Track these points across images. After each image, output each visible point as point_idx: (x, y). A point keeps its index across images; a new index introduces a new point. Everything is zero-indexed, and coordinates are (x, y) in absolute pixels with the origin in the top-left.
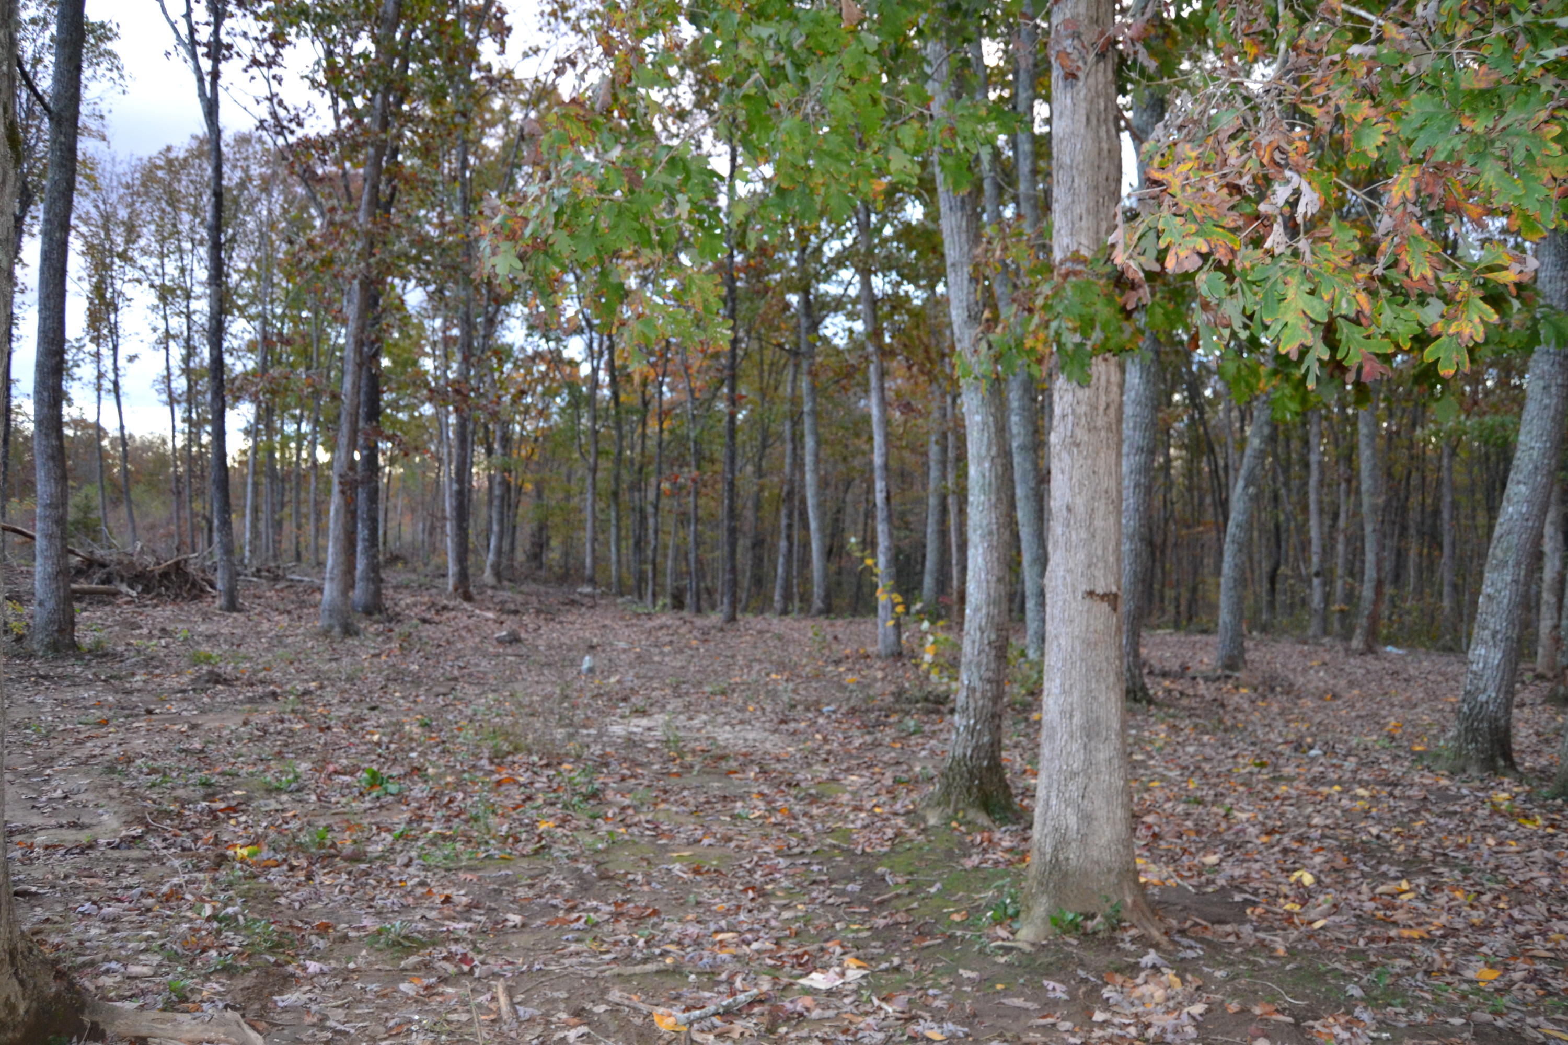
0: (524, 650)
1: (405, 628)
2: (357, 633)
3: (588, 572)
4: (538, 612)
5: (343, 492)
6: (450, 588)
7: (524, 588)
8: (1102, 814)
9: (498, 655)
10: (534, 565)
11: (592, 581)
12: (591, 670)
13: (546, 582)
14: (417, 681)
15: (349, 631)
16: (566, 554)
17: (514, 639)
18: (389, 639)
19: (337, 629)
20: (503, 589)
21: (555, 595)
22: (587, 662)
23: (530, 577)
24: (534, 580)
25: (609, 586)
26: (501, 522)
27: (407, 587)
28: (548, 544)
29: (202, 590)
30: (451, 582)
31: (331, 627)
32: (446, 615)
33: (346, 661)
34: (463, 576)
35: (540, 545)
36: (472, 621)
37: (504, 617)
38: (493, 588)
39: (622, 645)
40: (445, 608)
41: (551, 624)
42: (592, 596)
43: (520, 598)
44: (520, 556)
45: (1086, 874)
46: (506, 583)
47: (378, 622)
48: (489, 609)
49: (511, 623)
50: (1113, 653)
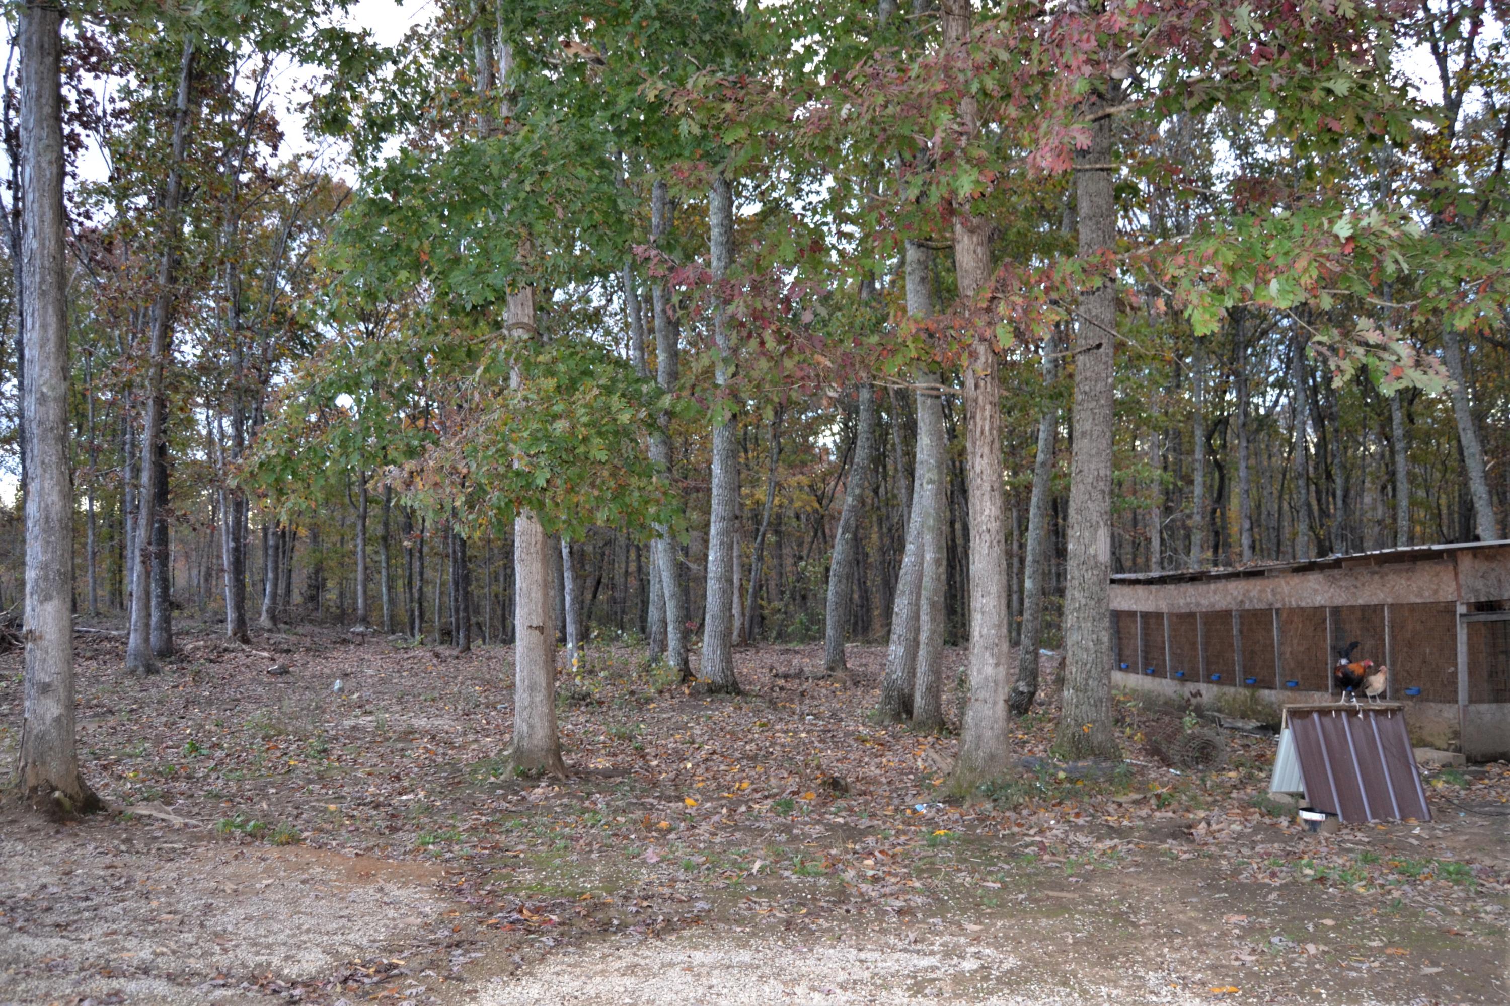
0: (292, 679)
1: (195, 667)
2: (157, 672)
3: (360, 612)
4: (308, 650)
5: (144, 562)
6: (230, 633)
7: (300, 630)
8: (538, 725)
9: (270, 684)
10: (310, 606)
11: (365, 620)
12: (341, 690)
13: (322, 623)
14: (210, 702)
15: (150, 670)
16: (342, 595)
17: (284, 671)
18: (184, 675)
19: (141, 669)
20: (279, 631)
21: (328, 633)
22: (338, 684)
23: (305, 619)
24: (311, 622)
25: (382, 624)
26: (276, 568)
27: (188, 633)
28: (324, 585)
29: (10, 644)
30: (230, 627)
31: (137, 667)
32: (227, 656)
33: (153, 691)
34: (241, 622)
35: (316, 587)
36: (249, 660)
37: (277, 656)
38: (270, 630)
39: (370, 672)
40: (226, 650)
41: (318, 660)
42: (363, 634)
43: (293, 639)
44: (297, 598)
45: (531, 751)
46: (281, 626)
47: (171, 663)
48: (264, 649)
49: (282, 659)
50: (542, 652)
